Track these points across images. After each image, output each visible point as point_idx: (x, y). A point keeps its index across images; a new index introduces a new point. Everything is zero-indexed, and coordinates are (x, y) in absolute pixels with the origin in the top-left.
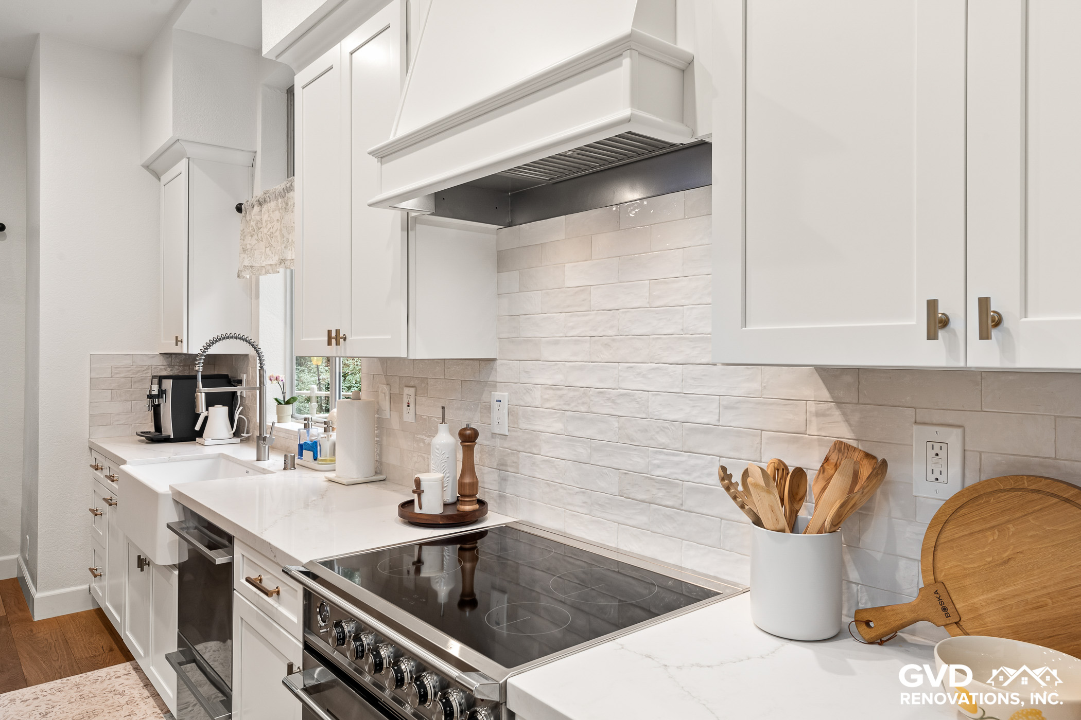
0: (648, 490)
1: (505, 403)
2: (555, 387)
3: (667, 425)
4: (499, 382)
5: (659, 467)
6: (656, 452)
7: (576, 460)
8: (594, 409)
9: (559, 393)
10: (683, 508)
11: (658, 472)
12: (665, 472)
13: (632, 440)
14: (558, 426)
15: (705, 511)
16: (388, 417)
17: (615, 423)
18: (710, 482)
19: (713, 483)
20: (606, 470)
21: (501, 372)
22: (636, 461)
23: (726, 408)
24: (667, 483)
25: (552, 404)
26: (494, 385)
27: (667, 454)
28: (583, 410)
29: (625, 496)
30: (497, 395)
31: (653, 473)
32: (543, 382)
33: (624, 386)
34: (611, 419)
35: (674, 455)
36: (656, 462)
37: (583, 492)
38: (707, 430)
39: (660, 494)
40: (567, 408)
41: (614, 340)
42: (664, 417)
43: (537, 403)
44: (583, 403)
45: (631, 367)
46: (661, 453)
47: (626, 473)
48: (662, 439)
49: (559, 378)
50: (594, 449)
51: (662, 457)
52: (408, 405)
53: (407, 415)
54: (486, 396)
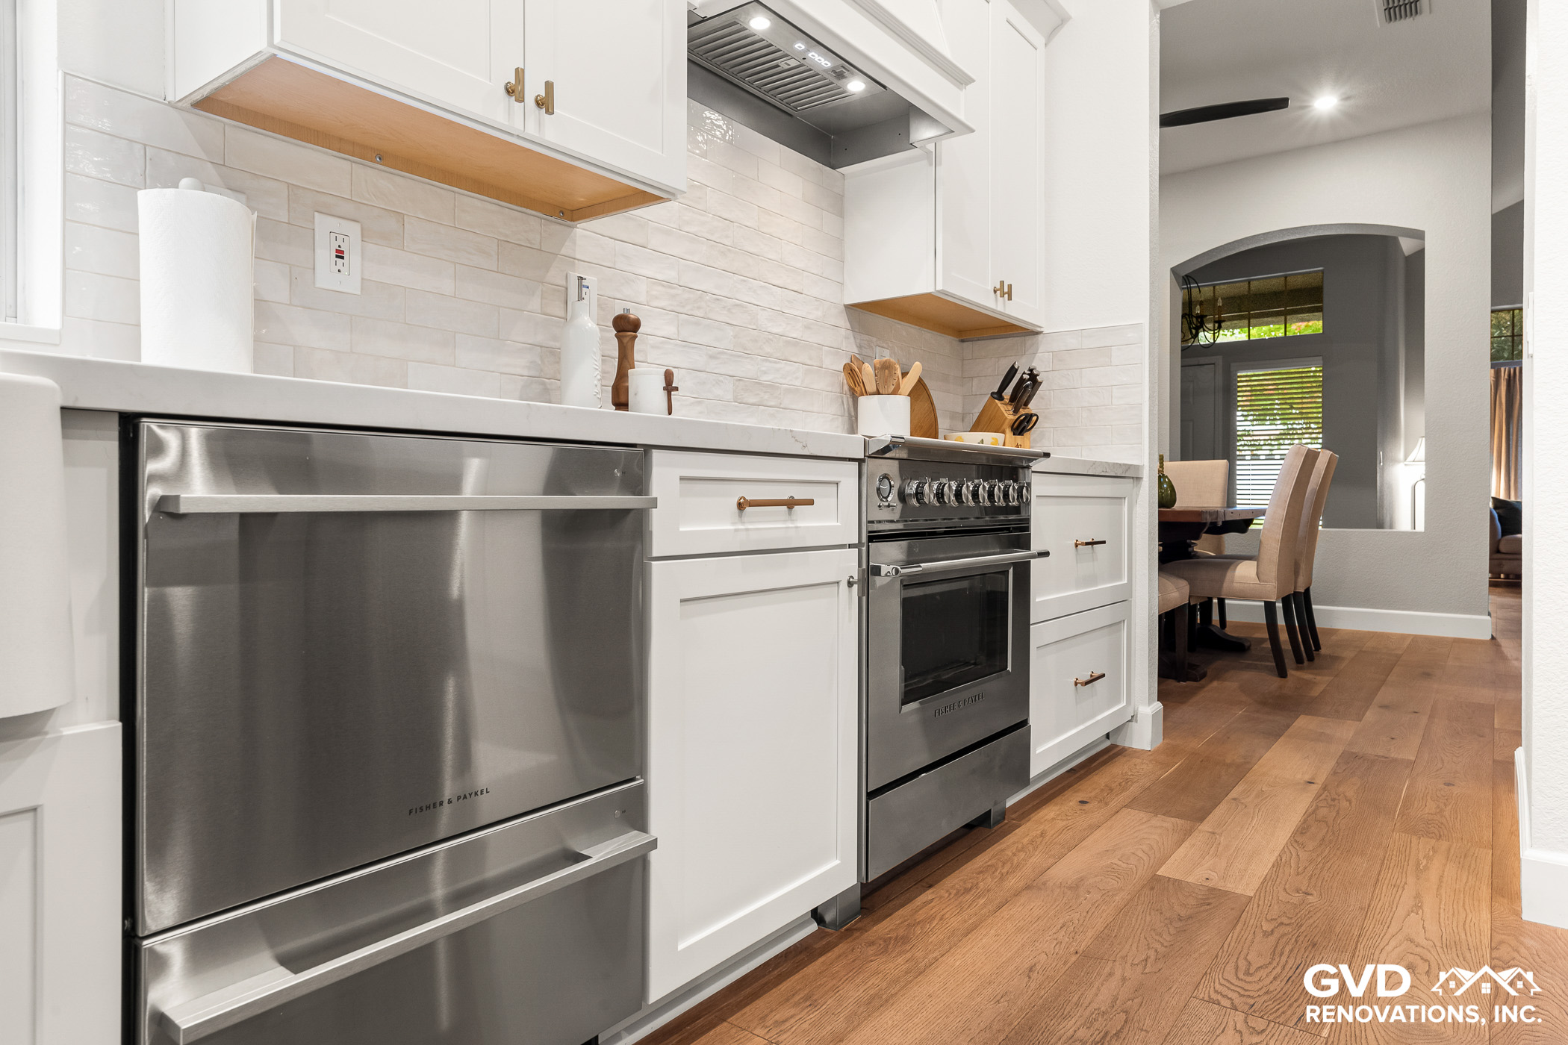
0: (758, 394)
2: (664, 283)
3: (771, 337)
4: (578, 260)
5: (765, 373)
6: (763, 360)
7: (691, 368)
8: (710, 316)
9: (673, 291)
10: (782, 406)
11: (765, 378)
13: (745, 349)
14: (670, 330)
15: (794, 407)
17: (731, 332)
18: (797, 384)
19: (799, 384)
20: (721, 378)
24: (771, 387)
25: (663, 303)
26: (572, 261)
27: (770, 362)
28: (699, 313)
29: (739, 401)
31: (761, 379)
32: (650, 274)
33: (738, 298)
34: (727, 327)
35: (775, 362)
36: (764, 369)
37: (699, 402)
38: (795, 343)
39: (766, 397)
40: (682, 311)
41: (729, 250)
42: (769, 330)
43: (643, 299)
44: (699, 308)
45: (745, 281)
46: (767, 361)
47: (740, 380)
48: (767, 348)
49: (670, 275)
50: (712, 357)
51: (768, 364)
52: (340, 255)
53: (326, 274)
54: (555, 276)
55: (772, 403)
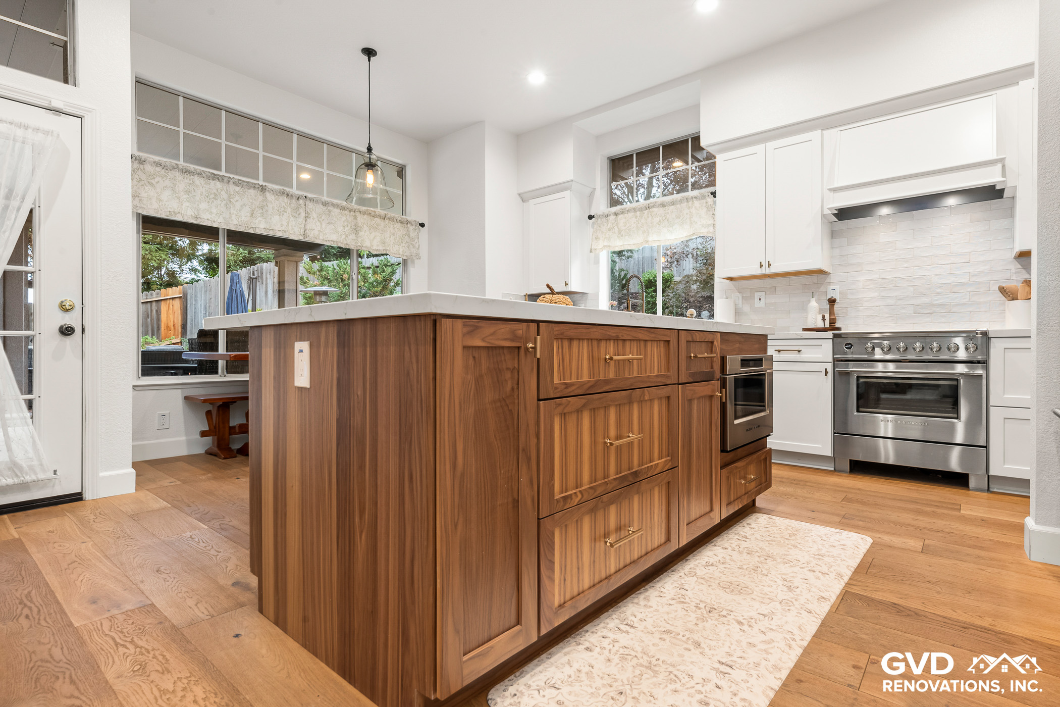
0: (931, 309)
1: (838, 291)
2: (872, 280)
3: (942, 285)
4: (832, 282)
5: (937, 300)
6: (936, 296)
7: (886, 305)
8: (898, 285)
9: (875, 282)
11: (937, 302)
12: (941, 301)
13: (922, 293)
14: (876, 294)
15: (962, 311)
16: (741, 307)
17: (912, 289)
20: (906, 306)
21: (833, 278)
22: (925, 300)
23: (973, 276)
24: (942, 305)
26: (829, 284)
28: (891, 286)
29: (917, 313)
30: (832, 287)
31: (934, 303)
32: (865, 279)
33: (917, 275)
34: (909, 287)
35: (946, 295)
36: (935, 299)
38: (963, 284)
39: (938, 309)
40: (880, 287)
41: (911, 259)
42: (940, 283)
43: (860, 287)
44: (891, 284)
45: (921, 268)
46: (938, 295)
47: (918, 305)
48: (939, 290)
49: (875, 276)
50: (899, 300)
51: (940, 296)
52: (760, 299)
53: (757, 304)
54: (822, 289)
55: (944, 311)
